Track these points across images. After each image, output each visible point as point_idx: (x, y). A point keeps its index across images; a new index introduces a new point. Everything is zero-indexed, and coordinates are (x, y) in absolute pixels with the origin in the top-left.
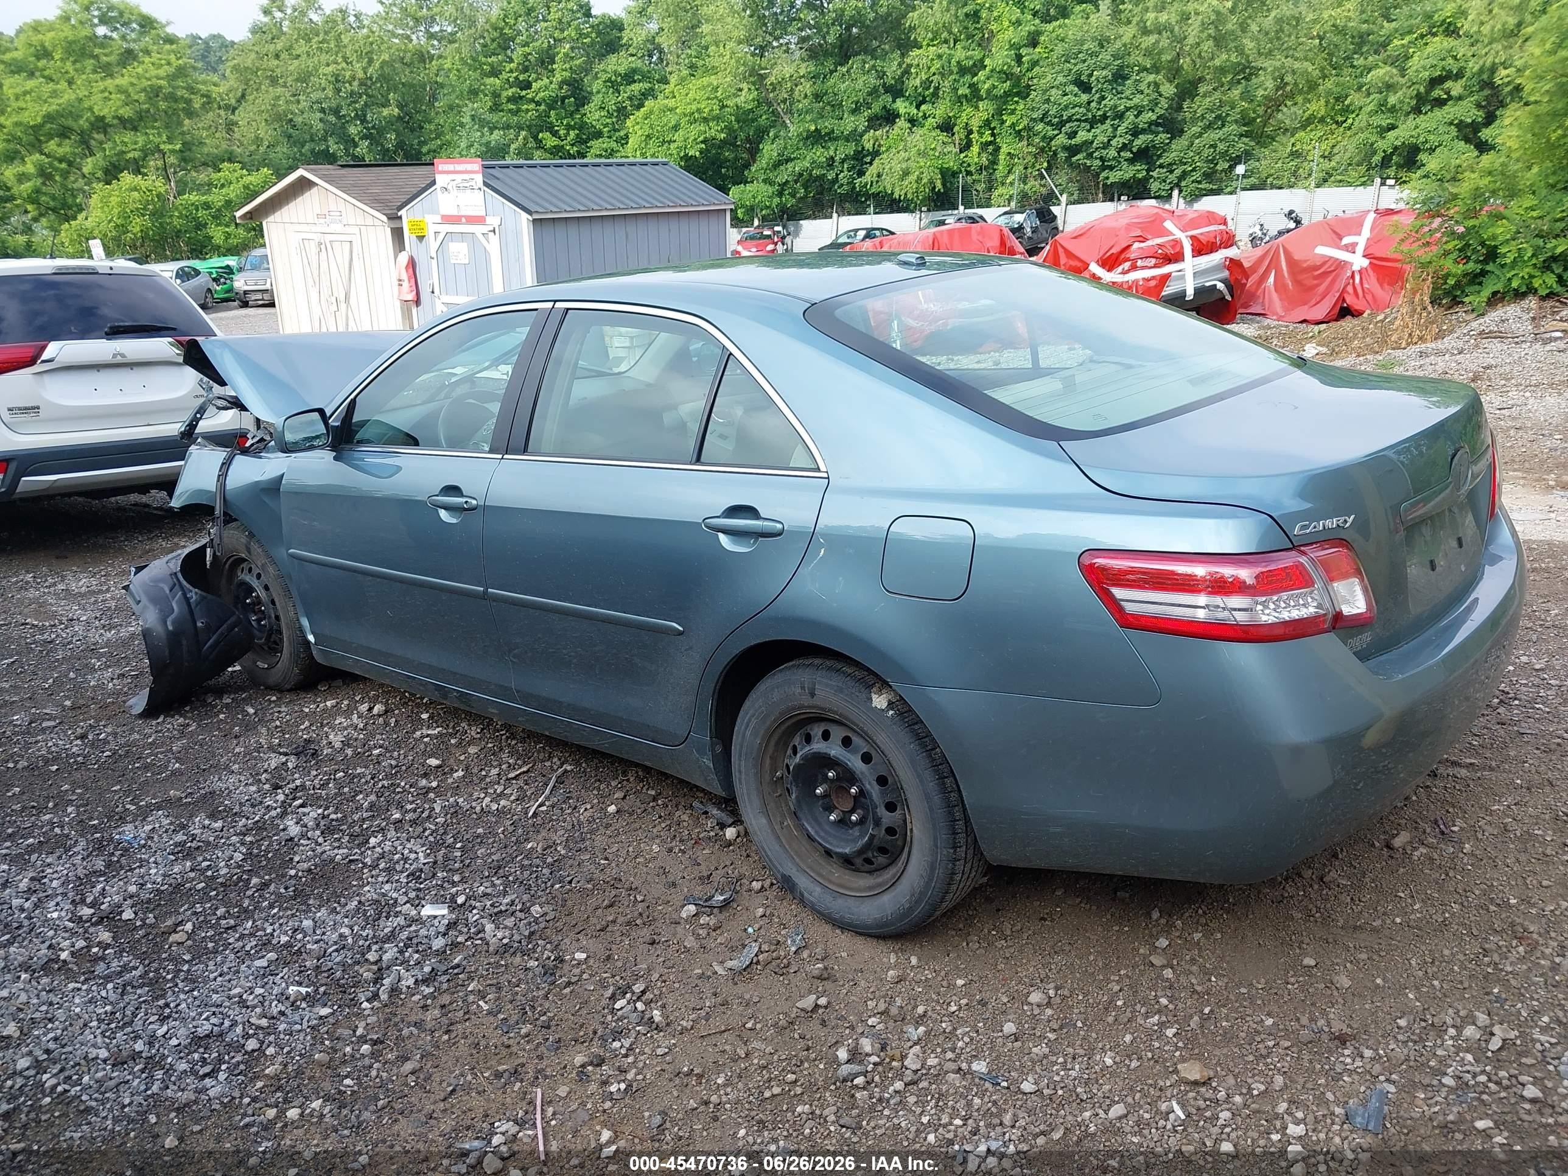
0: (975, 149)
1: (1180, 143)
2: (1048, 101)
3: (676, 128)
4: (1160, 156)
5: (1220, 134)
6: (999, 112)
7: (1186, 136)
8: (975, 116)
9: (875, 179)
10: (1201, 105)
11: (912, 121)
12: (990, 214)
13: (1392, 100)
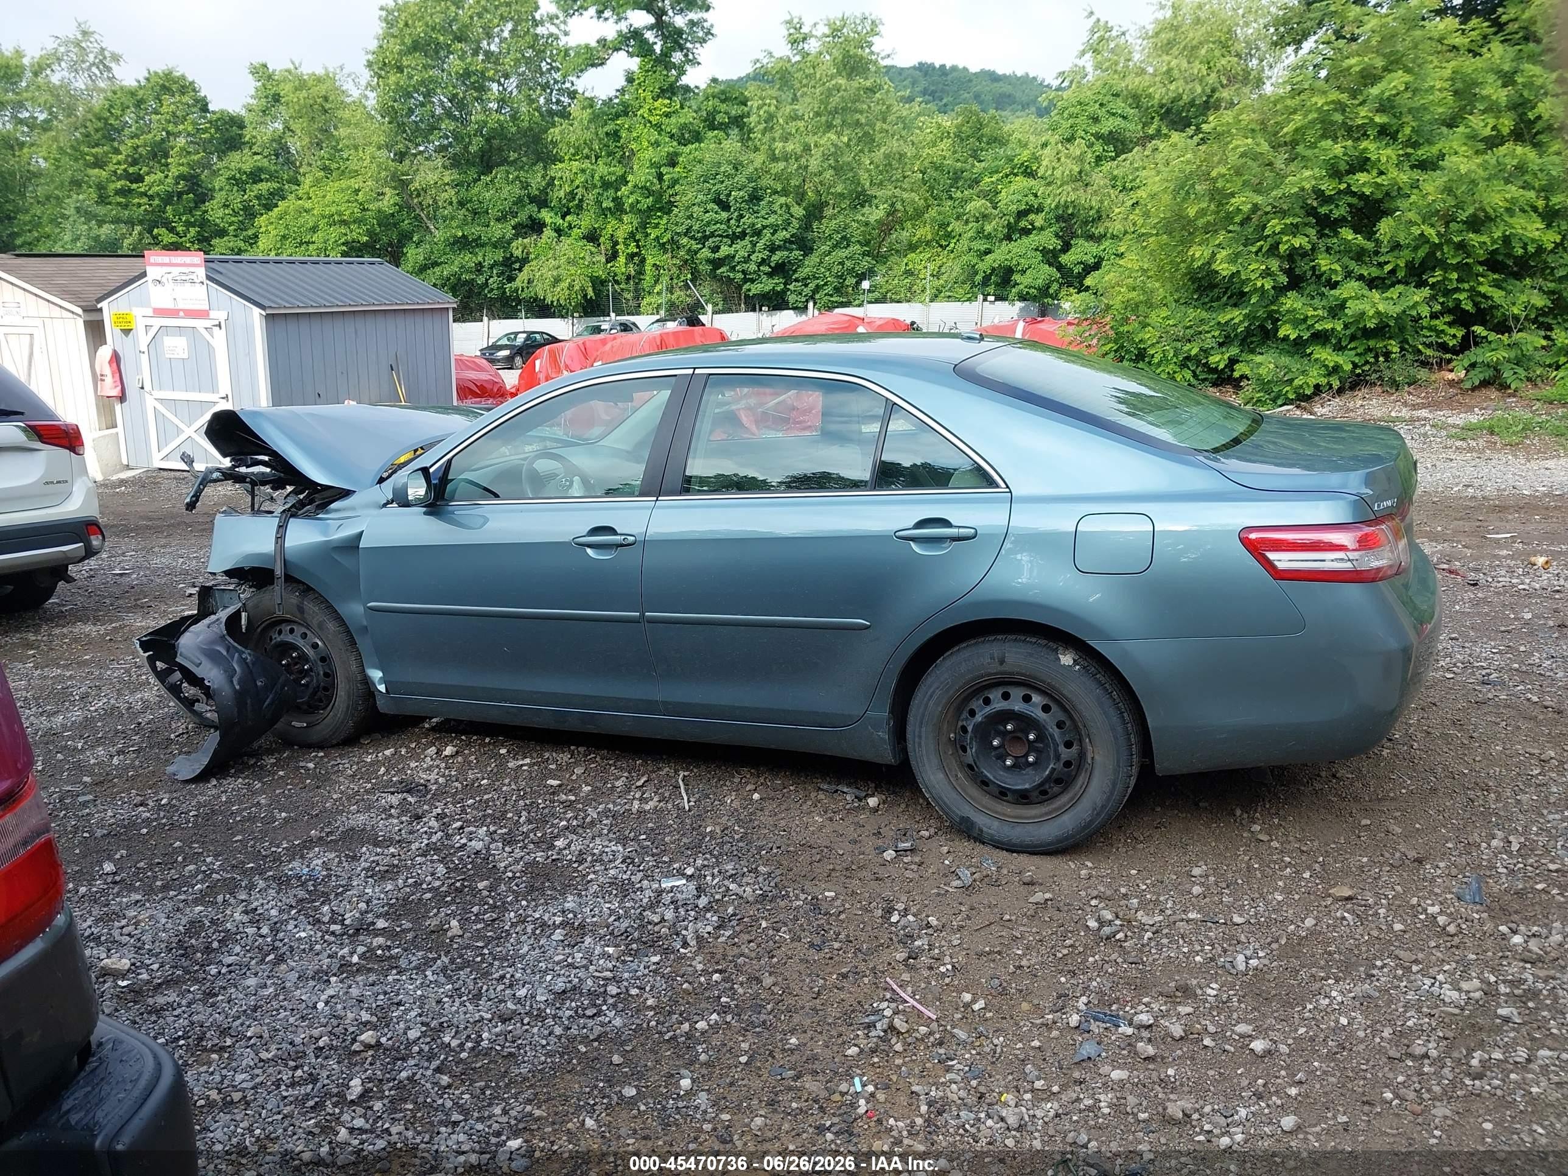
0: (622, 259)
1: (813, 259)
2: (690, 217)
3: (314, 229)
4: (795, 271)
5: (846, 253)
6: (643, 225)
7: (816, 254)
8: (621, 228)
9: (525, 285)
10: (827, 226)
11: (559, 231)
12: (643, 321)
13: (988, 228)
